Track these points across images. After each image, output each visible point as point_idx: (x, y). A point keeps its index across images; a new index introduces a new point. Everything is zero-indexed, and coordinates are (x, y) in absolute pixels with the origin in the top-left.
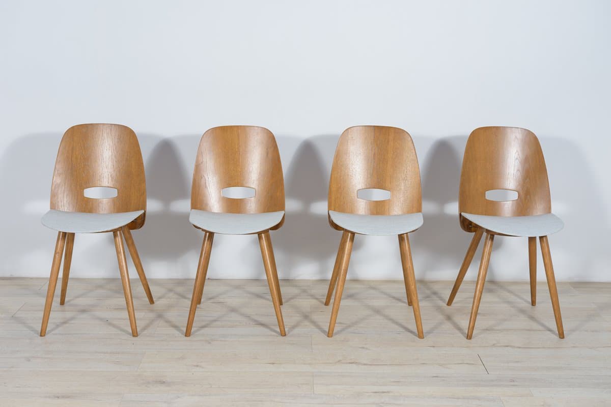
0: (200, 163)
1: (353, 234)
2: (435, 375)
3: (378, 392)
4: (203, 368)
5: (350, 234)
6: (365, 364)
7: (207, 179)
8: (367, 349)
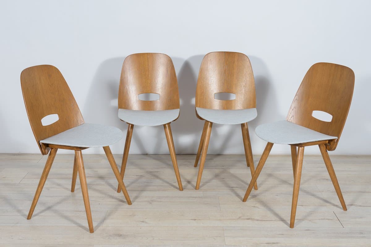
0: (123, 78)
1: (212, 123)
2: (307, 229)
3: (270, 243)
4: (147, 223)
5: (209, 123)
6: (257, 220)
7: (128, 88)
8: (257, 207)
